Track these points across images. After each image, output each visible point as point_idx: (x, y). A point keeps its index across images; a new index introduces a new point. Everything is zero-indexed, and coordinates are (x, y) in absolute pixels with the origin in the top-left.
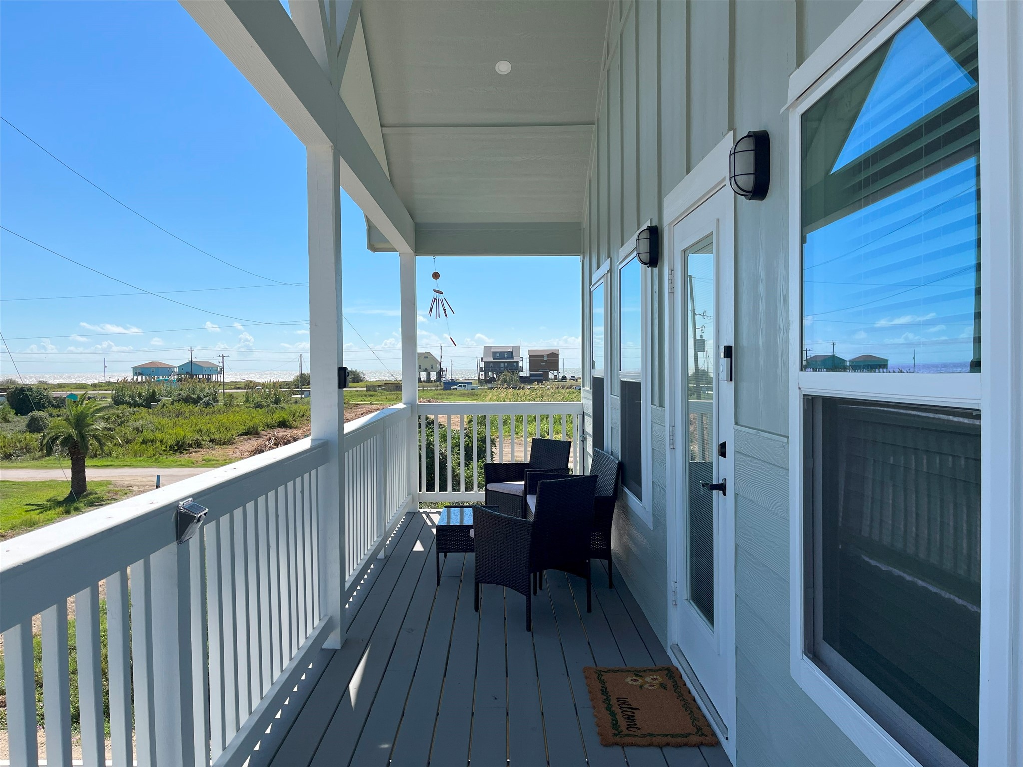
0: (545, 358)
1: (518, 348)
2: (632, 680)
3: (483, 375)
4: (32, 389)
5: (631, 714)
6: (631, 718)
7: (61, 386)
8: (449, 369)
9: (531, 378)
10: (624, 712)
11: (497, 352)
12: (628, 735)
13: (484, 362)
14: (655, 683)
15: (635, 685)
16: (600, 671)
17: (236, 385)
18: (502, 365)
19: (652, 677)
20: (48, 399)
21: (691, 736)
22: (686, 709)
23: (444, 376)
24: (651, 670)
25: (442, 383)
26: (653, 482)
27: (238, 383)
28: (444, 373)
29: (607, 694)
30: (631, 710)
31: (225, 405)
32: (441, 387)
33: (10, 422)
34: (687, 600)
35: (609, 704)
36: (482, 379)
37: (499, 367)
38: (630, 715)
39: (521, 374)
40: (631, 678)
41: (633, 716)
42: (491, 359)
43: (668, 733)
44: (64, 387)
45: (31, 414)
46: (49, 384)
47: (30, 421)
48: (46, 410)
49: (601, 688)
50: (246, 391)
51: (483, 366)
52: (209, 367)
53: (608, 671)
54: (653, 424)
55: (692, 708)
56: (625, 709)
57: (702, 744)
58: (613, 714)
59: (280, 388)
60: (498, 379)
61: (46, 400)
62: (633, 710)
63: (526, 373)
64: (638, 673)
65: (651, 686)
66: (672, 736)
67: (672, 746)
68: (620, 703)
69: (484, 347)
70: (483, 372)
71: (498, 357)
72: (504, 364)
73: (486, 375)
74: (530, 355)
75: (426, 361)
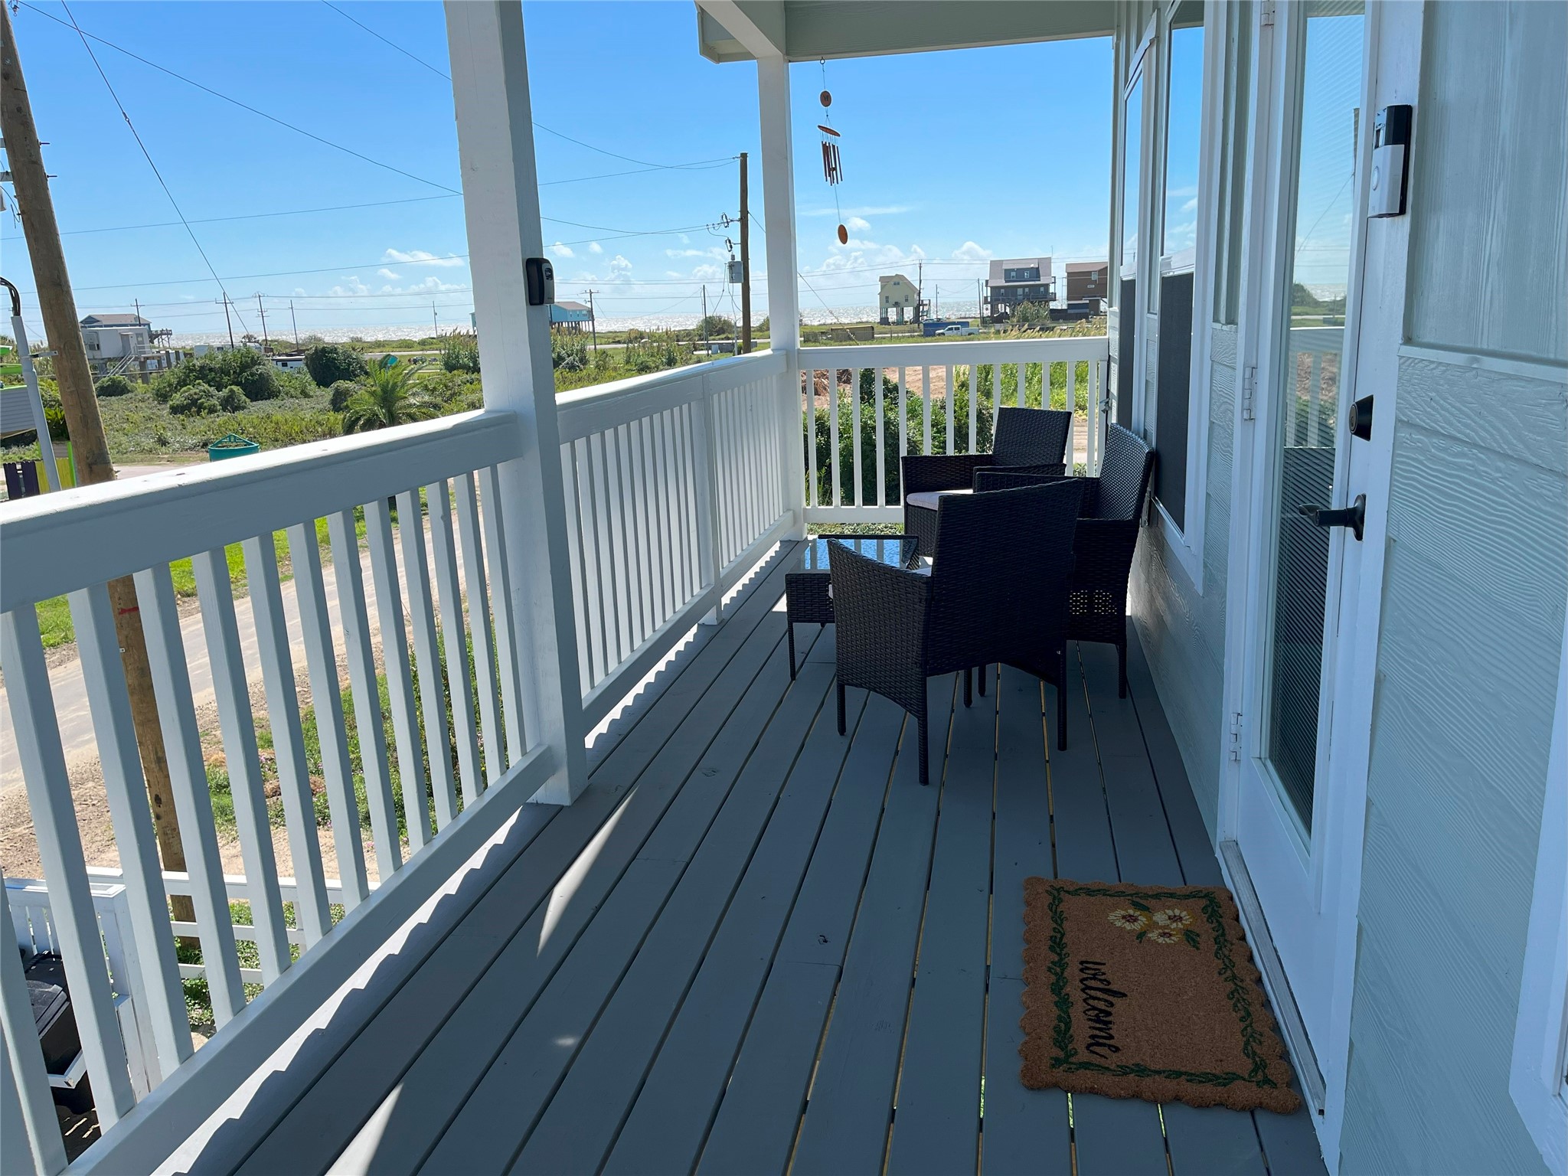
0: (1094, 277)
1: (1048, 261)
2: (1124, 917)
3: (989, 311)
4: (336, 349)
5: (1104, 1008)
6: (1102, 1019)
7: (379, 345)
8: (933, 302)
9: (1069, 311)
10: (1091, 1002)
11: (1013, 270)
12: (1086, 1065)
13: (991, 287)
14: (1174, 930)
15: (1128, 932)
16: (1058, 890)
17: (614, 338)
18: (1020, 291)
19: (1170, 913)
20: (358, 363)
21: (1237, 1082)
22: (1235, 1005)
23: (925, 314)
24: (1172, 895)
25: (921, 326)
26: (1207, 494)
27: (618, 334)
28: (926, 308)
29: (1062, 950)
30: (1106, 997)
31: (598, 367)
32: (920, 331)
33: (312, 397)
34: (1260, 758)
35: (1060, 976)
36: (988, 317)
37: (1015, 294)
38: (1101, 1011)
39: (1053, 305)
40: (1123, 913)
41: (1109, 1014)
42: (1002, 283)
43: (1183, 1069)
44: (384, 346)
45: (334, 385)
46: (365, 342)
47: (334, 395)
48: (358, 378)
49: (1052, 934)
50: (626, 345)
51: (989, 294)
52: (576, 311)
53: (1075, 893)
54: (1215, 366)
55: (1249, 1005)
56: (1092, 993)
57: (1261, 1106)
58: (1064, 1003)
59: (678, 341)
60: (1013, 315)
61: (356, 365)
62: (1110, 998)
63: (1060, 303)
64: (1141, 901)
65: (1164, 935)
66: (1191, 1077)
67: (1187, 1103)
68: (1085, 976)
69: (991, 261)
70: (989, 305)
71: (1015, 279)
72: (1024, 291)
73: (994, 309)
74: (1068, 273)
75: (896, 290)
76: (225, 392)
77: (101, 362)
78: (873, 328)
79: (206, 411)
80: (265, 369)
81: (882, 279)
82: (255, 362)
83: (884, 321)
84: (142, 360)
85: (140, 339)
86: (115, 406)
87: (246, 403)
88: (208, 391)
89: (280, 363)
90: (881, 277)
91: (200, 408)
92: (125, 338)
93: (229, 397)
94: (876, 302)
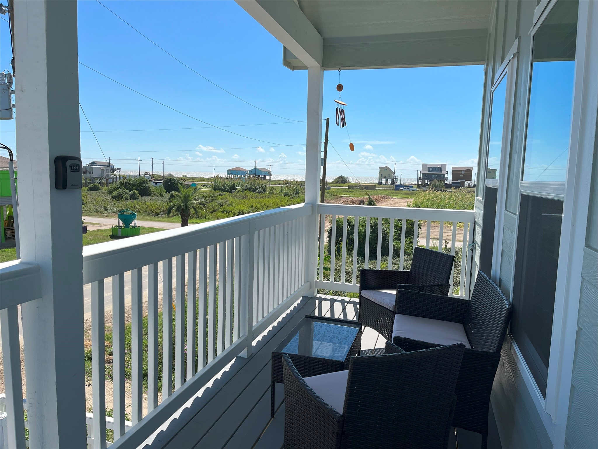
0: (463, 173)
1: (445, 165)
3: (421, 182)
4: (174, 179)
7: (193, 179)
8: (399, 177)
9: (453, 185)
11: (431, 168)
13: (422, 174)
17: (278, 182)
23: (396, 182)
25: (394, 186)
27: (280, 181)
28: (396, 179)
31: (270, 193)
32: (394, 188)
33: (163, 196)
36: (420, 184)
37: (431, 177)
39: (446, 182)
42: (426, 172)
45: (171, 193)
47: (170, 196)
50: (281, 185)
51: (421, 176)
52: (264, 172)
59: (301, 185)
60: (431, 185)
61: (181, 186)
63: (449, 181)
69: (423, 164)
70: (421, 180)
71: (431, 171)
72: (435, 176)
73: (423, 182)
74: (453, 170)
75: (385, 172)
76: (132, 192)
77: (93, 178)
78: (375, 185)
79: (124, 199)
80: (148, 185)
81: (380, 168)
82: (145, 182)
83: (380, 183)
84: (107, 179)
85: (107, 171)
86: (94, 195)
87: (139, 197)
88: (126, 192)
89: (154, 183)
90: (380, 167)
91: (122, 197)
92: (102, 170)
93: (133, 194)
94: (377, 176)
